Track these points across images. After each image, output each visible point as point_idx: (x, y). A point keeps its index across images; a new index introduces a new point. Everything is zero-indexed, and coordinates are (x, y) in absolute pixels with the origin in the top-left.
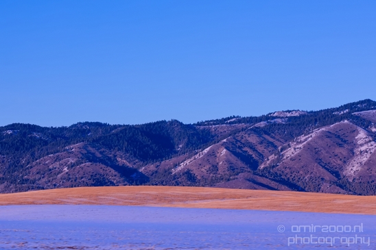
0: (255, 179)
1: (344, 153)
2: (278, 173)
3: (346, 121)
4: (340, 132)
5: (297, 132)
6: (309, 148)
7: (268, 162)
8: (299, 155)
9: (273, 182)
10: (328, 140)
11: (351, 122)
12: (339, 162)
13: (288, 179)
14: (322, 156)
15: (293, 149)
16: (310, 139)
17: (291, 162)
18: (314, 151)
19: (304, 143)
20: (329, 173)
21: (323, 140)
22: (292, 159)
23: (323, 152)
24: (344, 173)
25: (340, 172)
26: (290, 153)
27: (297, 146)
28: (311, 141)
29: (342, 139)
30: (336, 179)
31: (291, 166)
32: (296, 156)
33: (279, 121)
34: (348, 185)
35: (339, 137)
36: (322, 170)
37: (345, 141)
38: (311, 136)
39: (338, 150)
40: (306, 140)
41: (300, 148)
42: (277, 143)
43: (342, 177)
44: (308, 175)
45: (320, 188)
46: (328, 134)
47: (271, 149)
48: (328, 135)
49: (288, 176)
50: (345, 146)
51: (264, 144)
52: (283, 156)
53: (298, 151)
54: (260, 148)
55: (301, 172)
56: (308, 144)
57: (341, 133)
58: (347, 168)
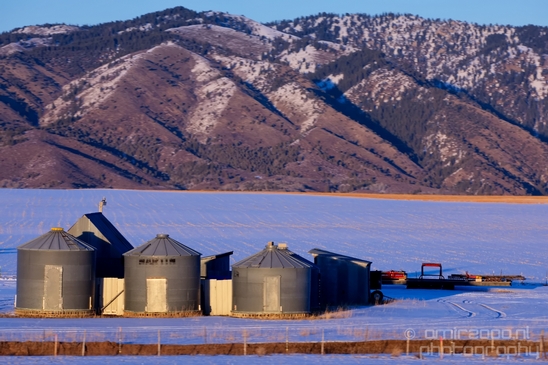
0: (56, 141)
1: (181, 97)
2: (84, 130)
3: (170, 44)
4: (165, 61)
5: (88, 60)
6: (125, 86)
7: (56, 112)
8: (113, 100)
9: (86, 145)
10: (152, 74)
11: (178, 44)
12: (176, 112)
13: (101, 140)
14: (149, 101)
15: (98, 91)
16: (124, 73)
17: (101, 111)
18: (134, 92)
19: (117, 79)
20: (167, 130)
21: (145, 74)
22: (102, 107)
23: (149, 94)
24: (188, 130)
25: (181, 129)
26: (93, 97)
27: (105, 85)
28: (127, 76)
29: (171, 73)
30: (180, 140)
31: (102, 119)
32: (107, 101)
33: (39, 42)
34: (200, 150)
35: (166, 69)
36: (155, 125)
37: (177, 77)
38: (125, 69)
39: (171, 92)
40: (117, 74)
41: (112, 88)
42: (59, 80)
43: (187, 137)
44: (133, 134)
45: (159, 155)
46: (150, 64)
47: (51, 89)
48: (150, 66)
49: (100, 135)
50: (180, 84)
51: (40, 81)
52: (81, 101)
53: (109, 94)
54: (35, 88)
55: (120, 129)
56: (124, 80)
57: (167, 63)
58: (192, 121)
